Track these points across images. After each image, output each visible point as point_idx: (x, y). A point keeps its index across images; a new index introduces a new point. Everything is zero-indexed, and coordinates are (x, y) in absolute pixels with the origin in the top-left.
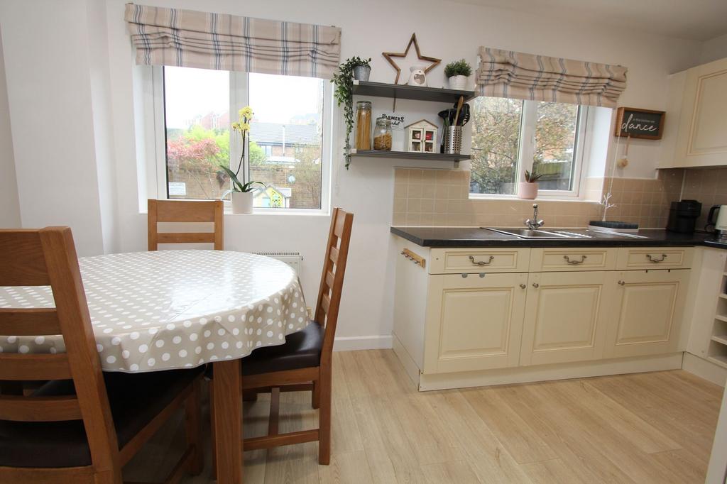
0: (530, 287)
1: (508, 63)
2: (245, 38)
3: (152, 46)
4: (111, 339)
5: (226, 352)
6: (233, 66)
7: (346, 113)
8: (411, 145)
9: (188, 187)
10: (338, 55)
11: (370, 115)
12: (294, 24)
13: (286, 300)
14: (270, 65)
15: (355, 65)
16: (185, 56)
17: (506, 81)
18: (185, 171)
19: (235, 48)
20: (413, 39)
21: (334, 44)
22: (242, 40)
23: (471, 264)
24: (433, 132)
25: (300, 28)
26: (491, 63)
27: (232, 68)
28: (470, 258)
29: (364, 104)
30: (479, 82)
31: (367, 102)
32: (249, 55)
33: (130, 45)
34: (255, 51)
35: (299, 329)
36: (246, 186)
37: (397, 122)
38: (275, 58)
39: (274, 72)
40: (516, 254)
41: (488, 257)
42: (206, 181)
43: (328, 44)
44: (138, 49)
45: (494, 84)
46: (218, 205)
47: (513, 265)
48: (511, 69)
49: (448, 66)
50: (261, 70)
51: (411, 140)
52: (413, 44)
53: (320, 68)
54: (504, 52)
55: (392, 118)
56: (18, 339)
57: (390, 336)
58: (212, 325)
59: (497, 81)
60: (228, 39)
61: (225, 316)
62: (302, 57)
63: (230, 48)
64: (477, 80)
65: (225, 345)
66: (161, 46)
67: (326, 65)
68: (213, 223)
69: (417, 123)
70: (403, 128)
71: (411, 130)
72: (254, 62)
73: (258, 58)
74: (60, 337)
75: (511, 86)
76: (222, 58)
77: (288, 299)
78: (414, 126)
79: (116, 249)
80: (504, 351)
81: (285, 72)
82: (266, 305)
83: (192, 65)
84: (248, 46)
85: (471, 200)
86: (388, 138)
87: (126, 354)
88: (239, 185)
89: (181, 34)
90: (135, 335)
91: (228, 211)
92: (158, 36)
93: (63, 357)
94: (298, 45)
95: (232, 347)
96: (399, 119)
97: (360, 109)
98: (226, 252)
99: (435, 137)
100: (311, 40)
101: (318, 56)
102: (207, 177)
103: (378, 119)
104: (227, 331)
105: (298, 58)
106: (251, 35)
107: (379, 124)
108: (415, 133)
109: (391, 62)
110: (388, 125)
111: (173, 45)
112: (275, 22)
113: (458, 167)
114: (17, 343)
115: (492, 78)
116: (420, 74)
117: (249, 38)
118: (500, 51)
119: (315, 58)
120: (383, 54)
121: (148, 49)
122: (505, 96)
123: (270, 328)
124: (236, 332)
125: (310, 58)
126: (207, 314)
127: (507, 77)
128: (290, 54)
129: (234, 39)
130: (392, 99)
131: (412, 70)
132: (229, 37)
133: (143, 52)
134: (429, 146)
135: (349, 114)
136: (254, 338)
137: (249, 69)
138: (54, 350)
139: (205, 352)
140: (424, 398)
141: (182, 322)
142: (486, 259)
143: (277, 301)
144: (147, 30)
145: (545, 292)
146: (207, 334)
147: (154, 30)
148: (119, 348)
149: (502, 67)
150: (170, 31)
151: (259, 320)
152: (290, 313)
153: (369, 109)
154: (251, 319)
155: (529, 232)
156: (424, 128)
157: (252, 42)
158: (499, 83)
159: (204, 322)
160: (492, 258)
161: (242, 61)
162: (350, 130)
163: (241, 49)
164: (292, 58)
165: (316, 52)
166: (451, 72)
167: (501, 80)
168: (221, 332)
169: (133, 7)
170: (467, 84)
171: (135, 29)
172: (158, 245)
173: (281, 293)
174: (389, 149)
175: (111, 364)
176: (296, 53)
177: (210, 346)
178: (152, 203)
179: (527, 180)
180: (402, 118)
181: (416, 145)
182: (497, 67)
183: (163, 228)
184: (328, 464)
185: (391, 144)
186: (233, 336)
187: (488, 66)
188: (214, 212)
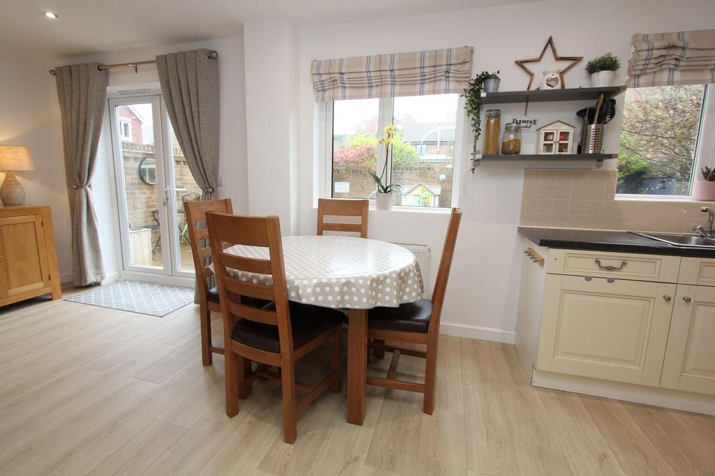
0: (679, 299)
1: (674, 47)
2: (391, 70)
3: (326, 88)
4: (293, 282)
5: (355, 303)
6: (381, 93)
7: (473, 122)
8: (542, 147)
9: (351, 186)
10: (470, 71)
11: (499, 122)
12: (431, 51)
13: (402, 277)
14: (409, 88)
15: (484, 78)
16: (348, 92)
17: (673, 66)
18: (350, 172)
19: (383, 80)
20: (550, 42)
21: (466, 62)
22: (389, 73)
23: (597, 267)
24: (568, 133)
25: (436, 54)
26: (648, 50)
27: (381, 96)
28: (596, 261)
29: (492, 113)
30: (633, 73)
31: (496, 110)
32: (393, 84)
33: (313, 90)
34: (398, 80)
35: (412, 301)
36: (387, 188)
37: (529, 125)
38: (414, 82)
39: (413, 94)
40: (658, 262)
41: (620, 263)
42: (365, 181)
43: (460, 64)
44: (318, 91)
45: (655, 72)
46: (365, 203)
47: (654, 273)
48: (678, 53)
49: (589, 63)
50: (401, 94)
51: (542, 142)
52: (549, 46)
53: (452, 85)
54: (670, 34)
55: (524, 122)
56: (252, 276)
57: (513, 333)
58: (348, 283)
59: (658, 68)
60: (378, 74)
61: (357, 279)
62: (437, 78)
63: (380, 80)
64: (629, 71)
65: (355, 299)
66: (332, 87)
67: (458, 81)
68: (360, 217)
69: (551, 124)
70: (535, 130)
71: (543, 132)
72: (397, 89)
73: (400, 85)
74: (271, 276)
75: (681, 71)
76: (374, 89)
77: (404, 276)
78: (546, 128)
79: (298, 233)
80: (639, 366)
81: (422, 93)
82: (385, 277)
83: (352, 97)
84: (393, 77)
85: (617, 202)
86: (517, 143)
87: (301, 292)
88: (382, 187)
89: (345, 76)
90: (306, 282)
91: (372, 208)
92: (330, 81)
93: (271, 288)
94: (433, 69)
95: (360, 300)
96: (531, 122)
97: (489, 117)
98: (368, 240)
99: (571, 137)
100: (445, 63)
101: (451, 75)
102: (366, 176)
103: (507, 124)
104: (357, 290)
105: (433, 79)
106: (395, 68)
107: (508, 128)
108: (547, 134)
109: (524, 68)
110: (517, 130)
111: (339, 85)
112: (415, 53)
113: (601, 166)
114: (253, 277)
115: (650, 66)
116: (553, 77)
117: (394, 70)
118: (663, 34)
119: (448, 77)
120: (516, 62)
121: (324, 90)
122: (670, 83)
123: (388, 294)
124: (363, 291)
125: (444, 78)
126: (346, 276)
127: (673, 62)
128: (426, 77)
129: (383, 73)
130: (525, 103)
131: (545, 74)
132: (379, 73)
133: (321, 93)
134: (563, 147)
135: (477, 122)
136: (376, 298)
137: (393, 95)
138: (267, 284)
139: (343, 300)
140: (535, 392)
141: (331, 279)
142: (617, 264)
143: (394, 276)
144: (324, 77)
145: (701, 309)
146: (345, 289)
147: (328, 76)
148: (297, 288)
149: (664, 52)
150: (338, 75)
151: (380, 287)
152: (405, 287)
153: (497, 116)
154: (374, 284)
155: (698, 240)
156: (558, 129)
157: (396, 73)
158: (661, 70)
159: (343, 281)
160: (624, 264)
161: (388, 89)
162: (476, 138)
163: (388, 79)
164: (428, 81)
165: (449, 72)
166: (593, 68)
167: (664, 67)
168: (354, 289)
169: (316, 63)
170: (614, 77)
171: (317, 78)
172: (324, 231)
173: (398, 271)
174: (518, 153)
175: (293, 296)
176: (431, 76)
177: (347, 297)
178: (321, 201)
179: (706, 178)
180: (535, 121)
181: (548, 147)
182: (656, 53)
183: (328, 219)
184: (430, 414)
185: (520, 148)
186: (360, 293)
187: (644, 55)
188: (362, 209)
